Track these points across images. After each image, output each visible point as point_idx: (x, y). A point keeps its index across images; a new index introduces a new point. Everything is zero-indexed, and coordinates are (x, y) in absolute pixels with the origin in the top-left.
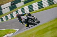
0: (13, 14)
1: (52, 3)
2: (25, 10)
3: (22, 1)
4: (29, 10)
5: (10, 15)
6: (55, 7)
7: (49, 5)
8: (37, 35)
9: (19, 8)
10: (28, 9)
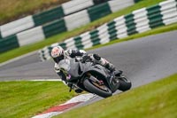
0: (97, 31)
2: (135, 21)
4: (148, 21)
5: (90, 36)
8: (171, 102)
9: (118, 14)
10: (146, 18)
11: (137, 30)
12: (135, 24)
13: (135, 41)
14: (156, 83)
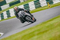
1: (39, 6)
3: (7, 3)
6: (42, 10)
7: (36, 8)
11: (11, 16)
12: (10, 14)
13: (10, 20)
14: (17, 34)
